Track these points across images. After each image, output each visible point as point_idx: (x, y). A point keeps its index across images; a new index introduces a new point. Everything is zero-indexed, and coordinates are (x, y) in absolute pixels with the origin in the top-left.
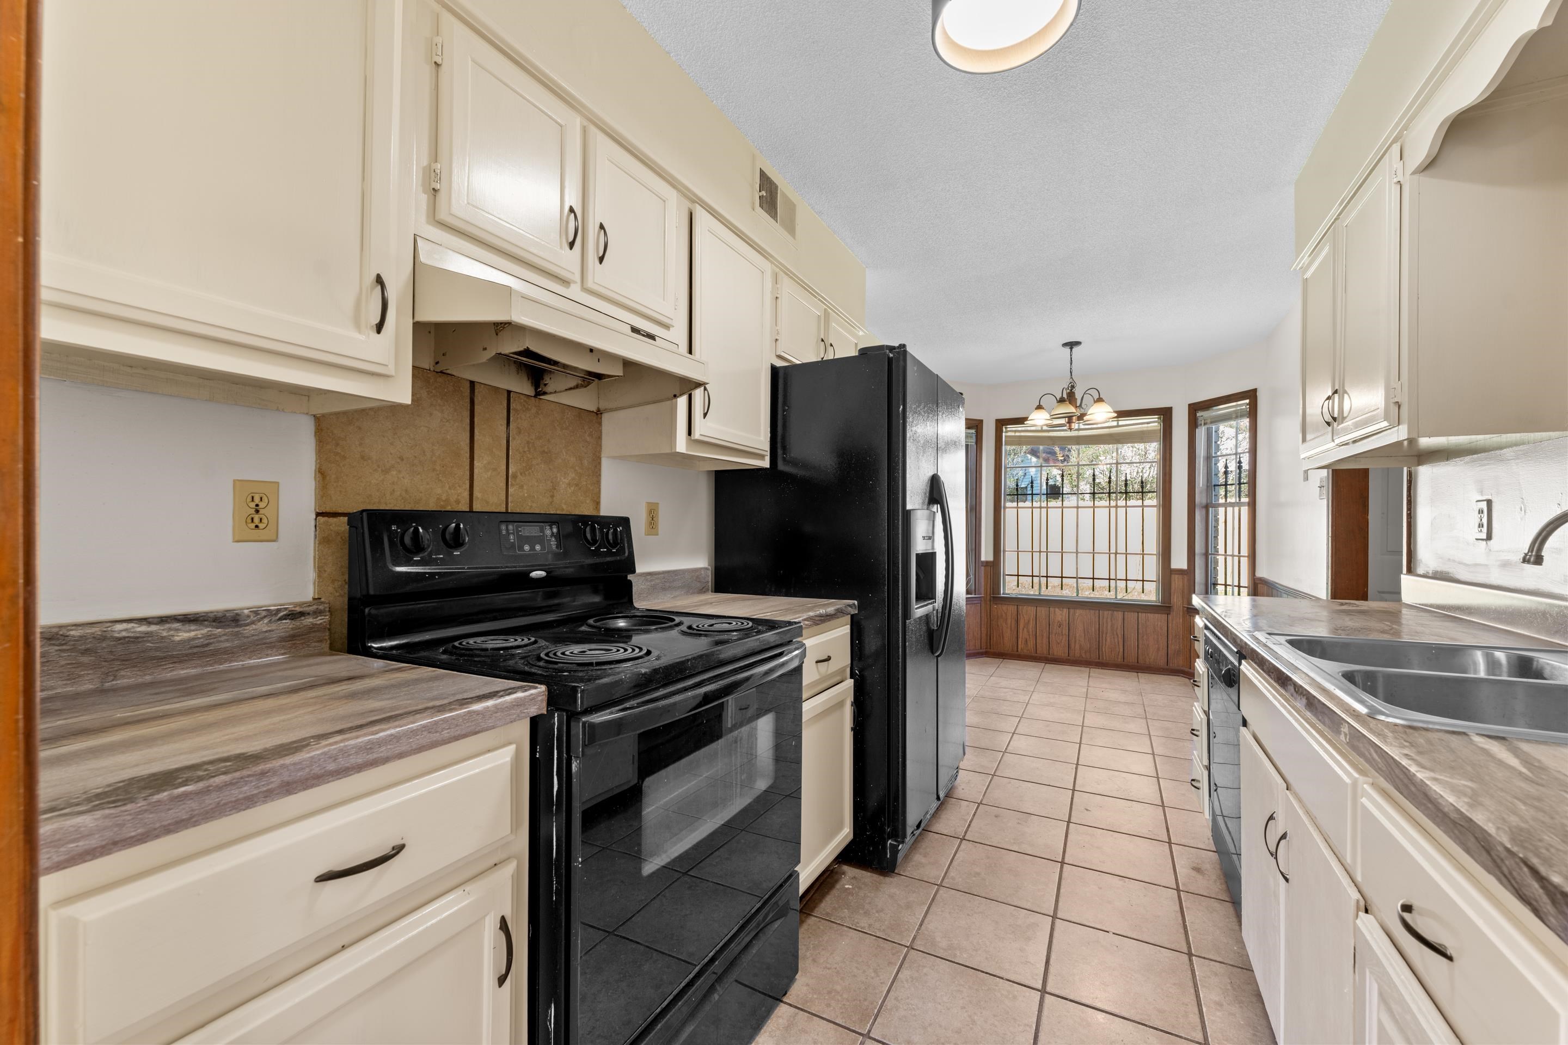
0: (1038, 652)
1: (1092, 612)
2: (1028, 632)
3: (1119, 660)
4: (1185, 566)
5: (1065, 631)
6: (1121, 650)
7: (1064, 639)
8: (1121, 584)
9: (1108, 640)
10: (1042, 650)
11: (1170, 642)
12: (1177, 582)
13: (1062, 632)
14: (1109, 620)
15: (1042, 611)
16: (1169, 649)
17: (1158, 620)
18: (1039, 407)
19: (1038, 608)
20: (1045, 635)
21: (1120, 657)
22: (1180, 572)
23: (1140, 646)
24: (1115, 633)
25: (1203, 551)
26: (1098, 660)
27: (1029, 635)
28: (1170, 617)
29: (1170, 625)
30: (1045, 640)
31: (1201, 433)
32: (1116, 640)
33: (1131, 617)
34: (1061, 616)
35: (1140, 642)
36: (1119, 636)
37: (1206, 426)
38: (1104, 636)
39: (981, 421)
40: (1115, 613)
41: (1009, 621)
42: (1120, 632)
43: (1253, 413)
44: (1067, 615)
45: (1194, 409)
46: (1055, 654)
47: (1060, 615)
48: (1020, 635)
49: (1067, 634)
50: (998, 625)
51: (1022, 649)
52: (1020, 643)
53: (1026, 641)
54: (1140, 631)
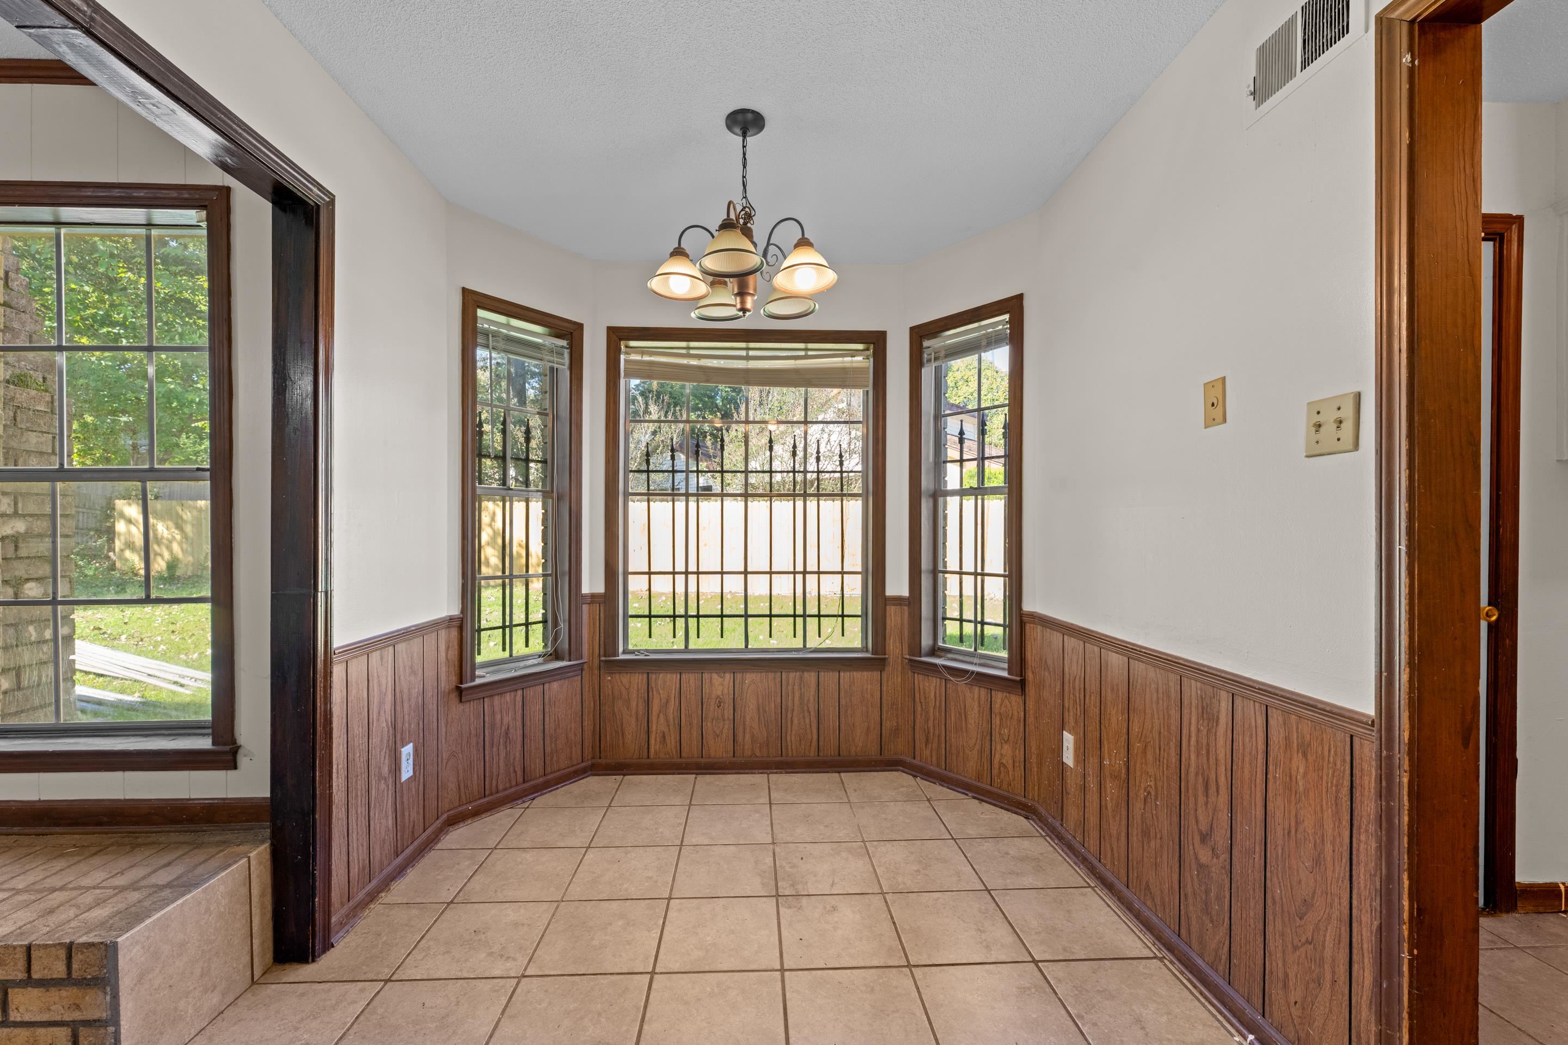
0: (684, 755)
1: (771, 675)
2: (667, 721)
3: (812, 754)
4: (905, 592)
5: (728, 713)
6: (815, 737)
7: (726, 727)
8: (812, 623)
9: (796, 721)
10: (691, 751)
11: (884, 717)
12: (894, 617)
13: (723, 716)
14: (796, 687)
15: (690, 679)
16: (883, 728)
17: (864, 679)
18: (679, 252)
19: (683, 676)
20: (695, 722)
21: (812, 749)
22: (898, 600)
23: (842, 726)
24: (805, 708)
25: (931, 567)
26: (779, 759)
27: (668, 726)
28: (885, 675)
29: (884, 688)
30: (696, 733)
31: (927, 373)
32: (807, 721)
33: (829, 678)
34: (721, 688)
35: (843, 719)
36: (812, 713)
37: (937, 364)
38: (789, 716)
39: (580, 326)
40: (806, 674)
41: (634, 704)
42: (812, 707)
43: (1016, 338)
44: (732, 684)
45: (920, 334)
46: (712, 754)
47: (720, 684)
48: (654, 728)
49: (731, 717)
50: (614, 714)
51: (656, 752)
52: (652, 742)
53: (664, 737)
54: (843, 702)
